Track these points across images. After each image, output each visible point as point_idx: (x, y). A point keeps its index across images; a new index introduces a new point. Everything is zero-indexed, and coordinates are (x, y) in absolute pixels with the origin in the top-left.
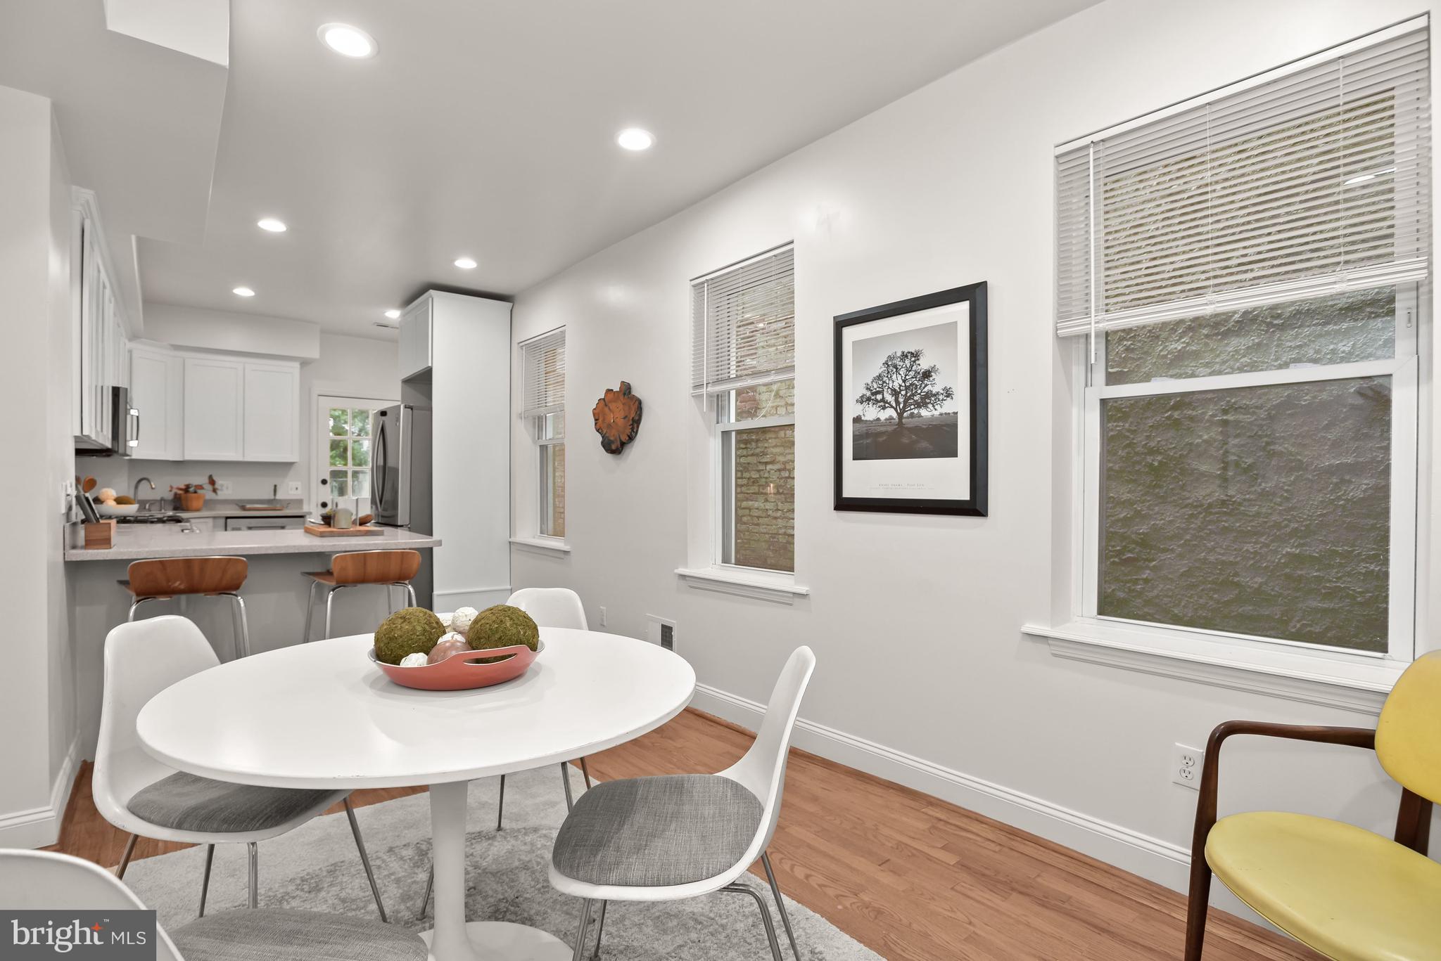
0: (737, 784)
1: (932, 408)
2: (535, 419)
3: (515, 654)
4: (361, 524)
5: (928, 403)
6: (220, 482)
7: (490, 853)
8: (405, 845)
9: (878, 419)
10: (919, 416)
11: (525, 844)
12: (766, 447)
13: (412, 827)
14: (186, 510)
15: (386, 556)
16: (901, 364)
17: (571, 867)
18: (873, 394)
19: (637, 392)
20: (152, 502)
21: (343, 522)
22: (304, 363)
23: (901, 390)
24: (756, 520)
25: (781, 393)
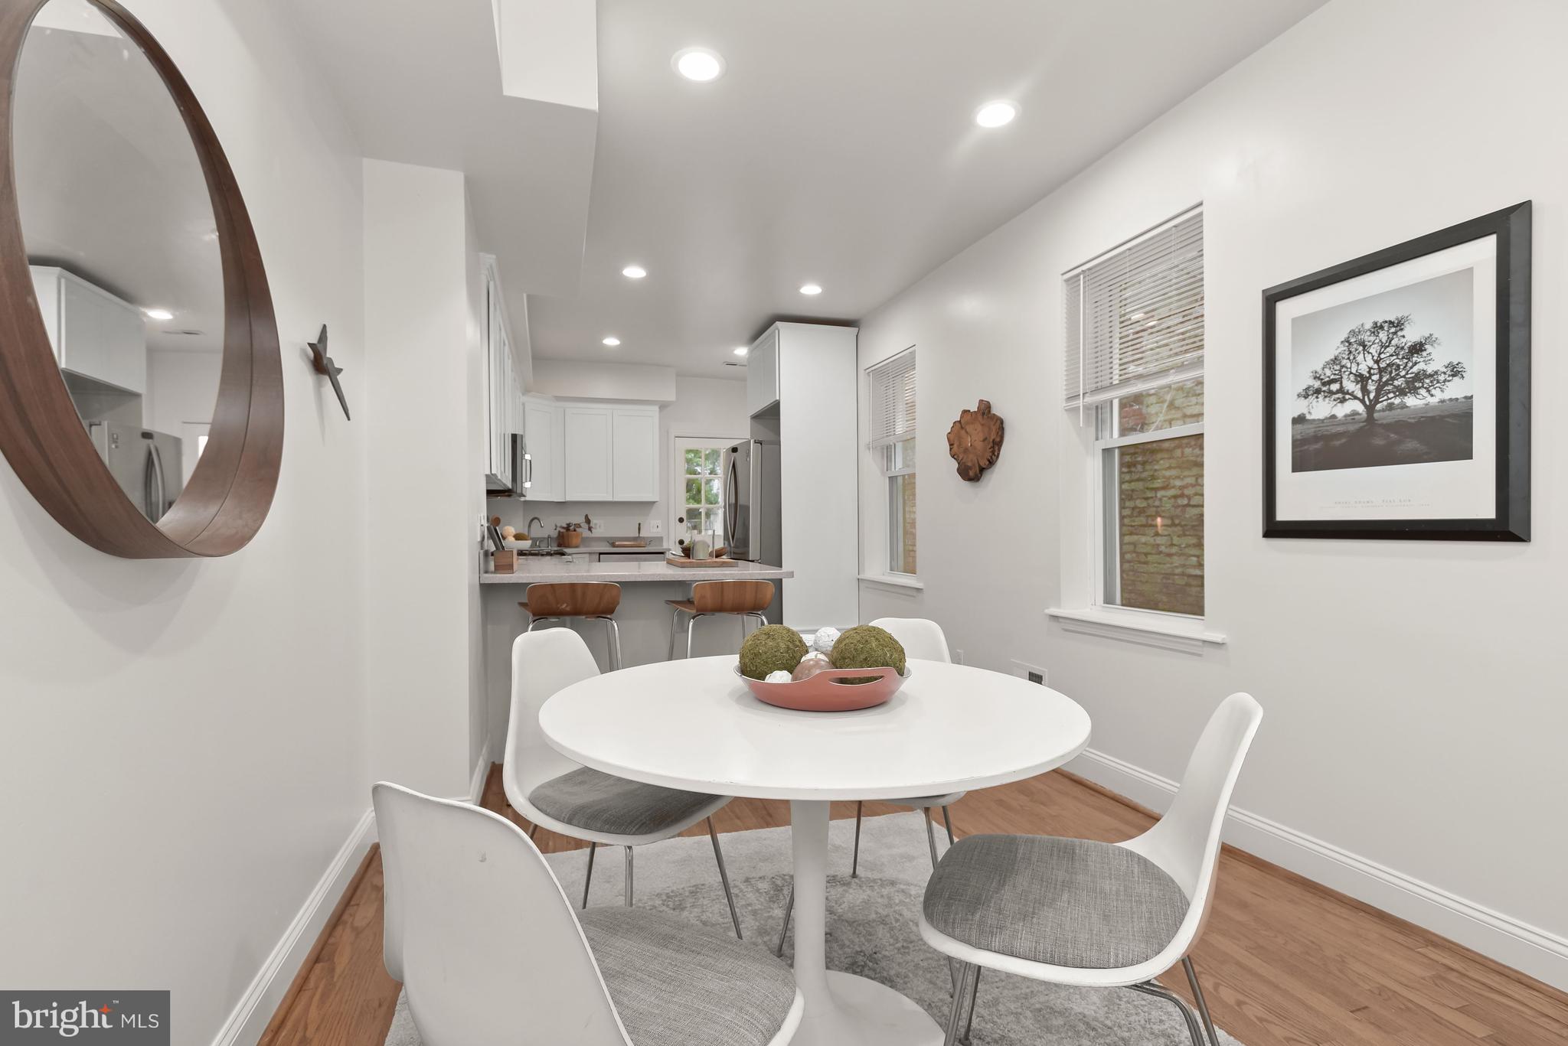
0: (1145, 861)
1: (1426, 394)
2: (883, 449)
3: (882, 677)
4: (716, 557)
5: (1419, 388)
6: (594, 521)
7: (845, 900)
8: (761, 878)
9: (1333, 417)
10: (1403, 406)
11: (882, 896)
12: (1156, 470)
13: (767, 860)
14: (568, 547)
15: (740, 585)
16: (1372, 338)
17: (946, 921)
18: (1324, 384)
19: (996, 410)
20: (542, 540)
21: (701, 554)
22: (663, 406)
23: (1371, 375)
24: (1142, 558)
25: (1177, 403)
